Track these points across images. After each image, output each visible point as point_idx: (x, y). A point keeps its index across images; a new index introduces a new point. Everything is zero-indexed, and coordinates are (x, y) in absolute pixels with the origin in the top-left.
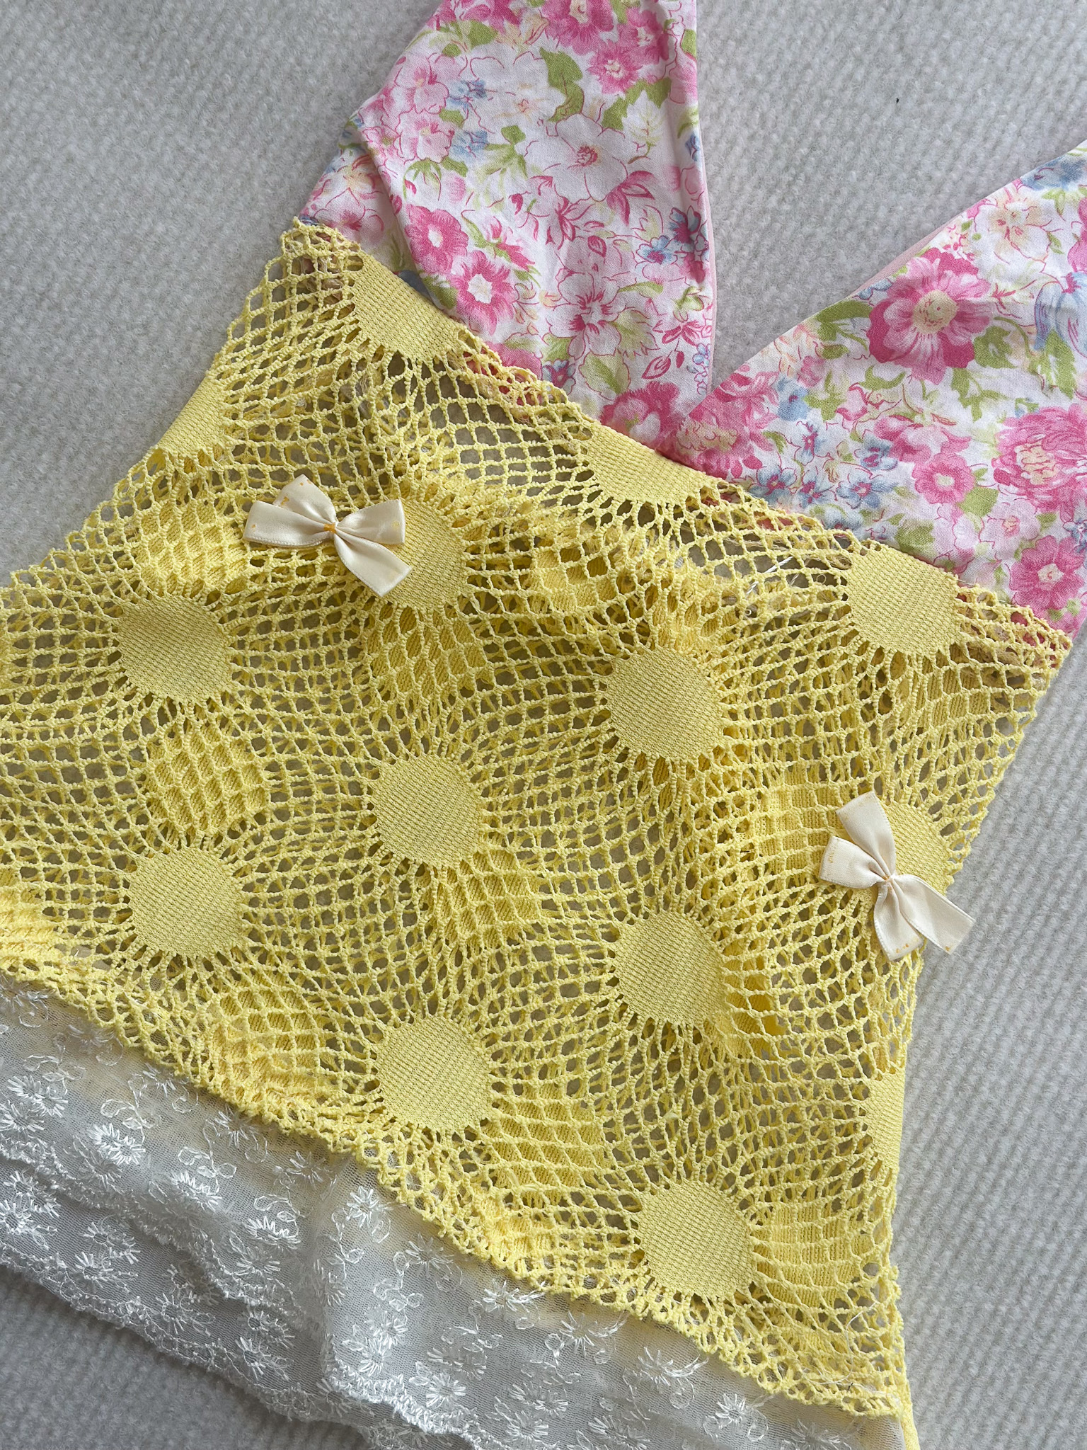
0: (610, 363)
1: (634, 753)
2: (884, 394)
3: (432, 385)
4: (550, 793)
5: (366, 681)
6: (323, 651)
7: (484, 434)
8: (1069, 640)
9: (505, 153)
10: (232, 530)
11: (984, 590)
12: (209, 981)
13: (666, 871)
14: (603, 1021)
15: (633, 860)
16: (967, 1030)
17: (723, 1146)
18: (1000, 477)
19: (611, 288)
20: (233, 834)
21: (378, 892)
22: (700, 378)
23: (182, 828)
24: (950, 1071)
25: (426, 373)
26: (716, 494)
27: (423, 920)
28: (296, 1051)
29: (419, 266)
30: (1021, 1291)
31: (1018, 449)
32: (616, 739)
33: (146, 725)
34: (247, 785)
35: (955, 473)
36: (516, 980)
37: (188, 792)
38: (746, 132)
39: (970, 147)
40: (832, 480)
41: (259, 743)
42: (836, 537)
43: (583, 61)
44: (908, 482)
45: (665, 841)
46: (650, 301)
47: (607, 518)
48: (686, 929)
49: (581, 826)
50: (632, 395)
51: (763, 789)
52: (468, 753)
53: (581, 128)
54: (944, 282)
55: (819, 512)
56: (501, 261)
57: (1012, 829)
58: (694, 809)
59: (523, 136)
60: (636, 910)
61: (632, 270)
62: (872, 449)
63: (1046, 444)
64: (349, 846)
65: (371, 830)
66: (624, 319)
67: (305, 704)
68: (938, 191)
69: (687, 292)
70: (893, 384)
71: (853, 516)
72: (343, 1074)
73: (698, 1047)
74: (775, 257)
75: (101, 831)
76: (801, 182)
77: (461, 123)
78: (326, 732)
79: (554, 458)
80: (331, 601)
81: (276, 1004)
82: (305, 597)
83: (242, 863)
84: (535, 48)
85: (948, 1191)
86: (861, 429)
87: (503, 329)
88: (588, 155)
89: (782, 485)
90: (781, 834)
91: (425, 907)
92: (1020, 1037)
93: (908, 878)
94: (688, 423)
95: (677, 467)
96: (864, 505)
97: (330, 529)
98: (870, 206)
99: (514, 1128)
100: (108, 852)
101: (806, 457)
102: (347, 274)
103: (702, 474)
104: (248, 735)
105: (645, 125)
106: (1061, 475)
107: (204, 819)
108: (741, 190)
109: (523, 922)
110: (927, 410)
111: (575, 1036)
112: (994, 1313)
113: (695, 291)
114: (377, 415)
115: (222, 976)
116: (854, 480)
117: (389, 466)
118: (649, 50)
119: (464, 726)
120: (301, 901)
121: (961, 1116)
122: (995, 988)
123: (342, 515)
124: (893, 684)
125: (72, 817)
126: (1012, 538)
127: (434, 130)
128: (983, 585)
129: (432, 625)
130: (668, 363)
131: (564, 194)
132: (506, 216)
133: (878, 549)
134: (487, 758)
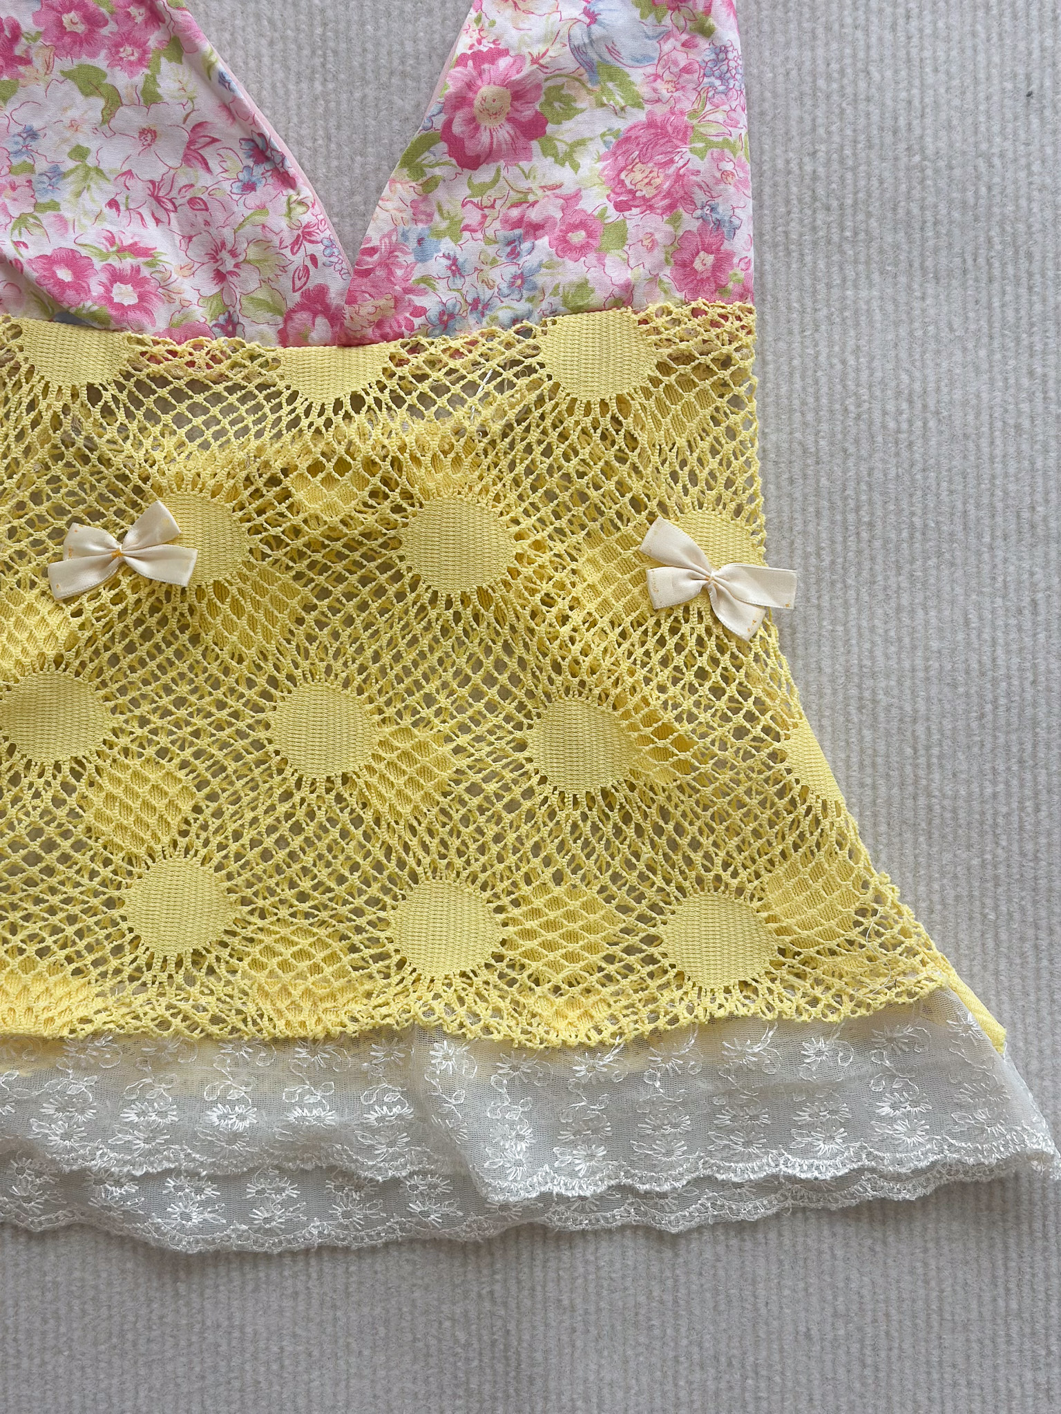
0: (261, 295)
1: (456, 596)
2: (493, 193)
3: (130, 393)
4: (409, 664)
5: (217, 657)
6: (170, 652)
7: (195, 409)
8: (749, 305)
9: (81, 173)
10: (44, 599)
11: (658, 305)
12: (231, 956)
13: (533, 674)
14: (552, 814)
15: (503, 678)
16: (842, 659)
17: (697, 857)
18: (620, 207)
19: (227, 233)
20: (184, 834)
21: (321, 815)
22: (338, 267)
23: (141, 852)
24: (846, 698)
25: (121, 388)
26: (404, 353)
27: (368, 816)
28: (328, 970)
29: (65, 305)
30: (995, 835)
31: (623, 176)
32: (435, 593)
33: (66, 787)
34: (173, 790)
35: (582, 225)
36: (465, 820)
37: (129, 821)
38: (264, 42)
40: (491, 287)
41: (163, 753)
42: (517, 332)
43: (101, 62)
44: (549, 255)
45: (519, 650)
46: (264, 226)
47: (328, 423)
48: (575, 707)
49: (449, 675)
50: (293, 311)
51: (574, 565)
52: (329, 669)
53: (130, 117)
54: (486, 77)
55: (494, 320)
56: (129, 262)
58: (527, 612)
59: (88, 151)
60: (528, 716)
61: (236, 209)
62: (509, 244)
63: (643, 158)
64: (278, 792)
65: (288, 771)
66: (253, 253)
67: (180, 702)
69: (289, 203)
70: (495, 181)
71: (522, 307)
72: (374, 967)
73: (636, 794)
74: (345, 133)
75: (81, 889)
76: (331, 59)
77: (32, 169)
78: (209, 715)
79: (261, 397)
80: (154, 610)
81: (293, 943)
82: (130, 620)
83: (203, 852)
84: (56, 73)
85: (895, 791)
86: (490, 233)
87: (162, 317)
88: (149, 135)
89: (452, 316)
90: (608, 592)
91: (364, 805)
92: (886, 640)
93: (727, 568)
94: (348, 311)
95: (361, 350)
96: (526, 294)
97: (118, 554)
98: (396, 47)
99: (528, 934)
100: (95, 902)
101: (459, 282)
102: (13, 343)
103: (383, 344)
104: (150, 751)
105: (177, 85)
106: (667, 177)
107: (154, 836)
108: (287, 92)
109: (446, 775)
110: (534, 186)
111: (536, 839)
112: (983, 865)
113: (294, 197)
114: (101, 442)
115: (238, 947)
116: (508, 277)
117: (135, 478)
118: (146, 22)
119: (312, 649)
120: (266, 855)
121: (874, 727)
122: (847, 614)
123: (121, 538)
124: (628, 423)
125: (53, 891)
126: (656, 251)
127: (14, 188)
128: (654, 302)
129: (241, 585)
130: (306, 269)
131: (148, 177)
132: (111, 223)
133: (554, 323)
134: (345, 664)
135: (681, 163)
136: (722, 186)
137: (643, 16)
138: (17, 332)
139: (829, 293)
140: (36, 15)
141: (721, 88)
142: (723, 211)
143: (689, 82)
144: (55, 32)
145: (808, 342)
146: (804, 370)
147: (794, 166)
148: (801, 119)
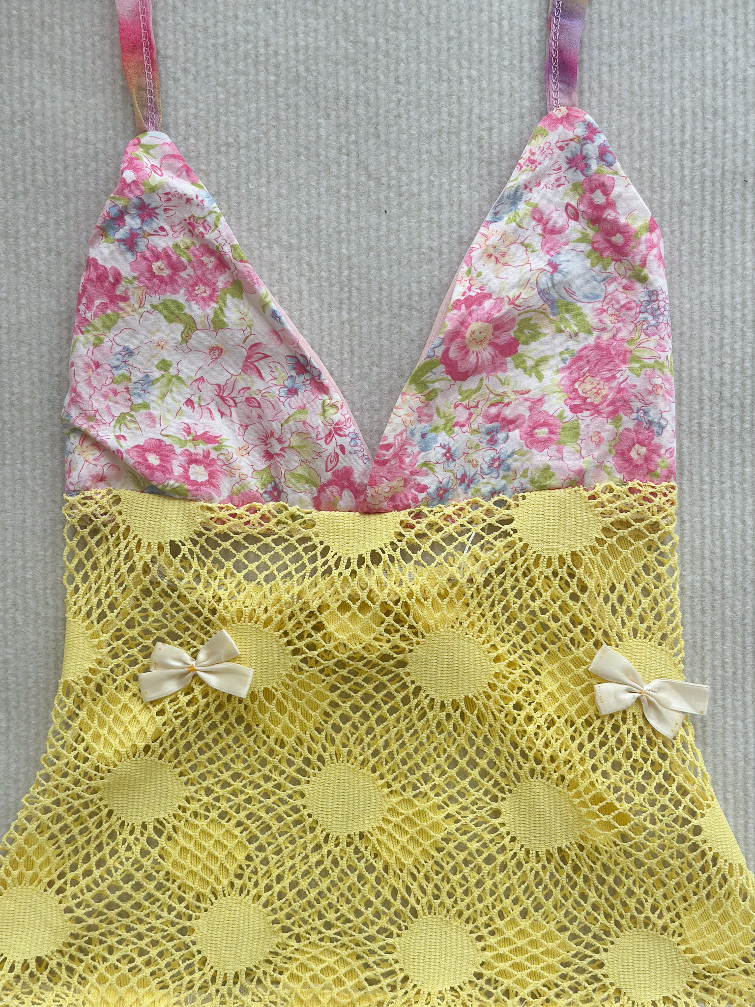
1: (448, 703)
2: (477, 396)
3: (202, 547)
4: (411, 751)
5: (265, 743)
6: (229, 739)
7: (250, 557)
8: (672, 483)
9: (165, 380)
10: (135, 699)
11: (603, 485)
12: (274, 970)
13: (507, 761)
14: (519, 865)
15: (483, 763)
16: (741, 748)
18: (575, 409)
19: (276, 426)
20: (239, 876)
21: (343, 864)
22: (361, 454)
23: (207, 891)
24: (745, 777)
25: (195, 542)
26: (410, 519)
27: (379, 866)
28: (349, 984)
29: (154, 483)
31: (576, 386)
33: (152, 842)
34: (231, 844)
35: (546, 424)
36: (454, 871)
37: (198, 868)
38: (304, 280)
39: (445, 216)
40: (475, 466)
41: (223, 815)
42: (495, 503)
43: (181, 297)
44: (520, 445)
45: (496, 743)
46: (304, 423)
47: (354, 573)
48: (537, 785)
49: (441, 760)
50: (326, 485)
51: (537, 678)
52: (350, 753)
53: (203, 338)
54: (474, 315)
55: (477, 491)
57: (703, 611)
58: (503, 716)
59: (171, 363)
60: (502, 790)
61: (282, 408)
62: (488, 433)
63: (592, 373)
64: (310, 846)
65: (318, 829)
66: (295, 441)
67: (236, 776)
68: (441, 254)
69: (323, 406)
70: (479, 387)
71: (499, 483)
72: (385, 982)
73: (584, 854)
74: (366, 348)
75: (161, 920)
76: (355, 294)
77: (129, 379)
78: (258, 786)
79: (300, 549)
80: (219, 708)
81: (321, 961)
82: (201, 717)
83: (254, 892)
84: (147, 307)
86: (474, 426)
88: (216, 351)
89: (446, 490)
90: (563, 699)
91: (376, 856)
93: (655, 683)
94: (369, 490)
95: (378, 516)
96: (502, 473)
97: (192, 669)
98: (405, 287)
99: (501, 957)
100: (172, 930)
101: (452, 465)
102: (114, 509)
103: (395, 513)
104: (214, 814)
105: (240, 316)
106: (611, 389)
107: (217, 878)
108: (321, 317)
109: (439, 836)
110: (508, 390)
111: (507, 885)
113: (328, 402)
114: (181, 585)
115: (280, 964)
116: (488, 460)
117: (206, 612)
118: (216, 268)
119: (338, 737)
120: (301, 894)
122: (745, 712)
123: (194, 655)
124: (579, 572)
125: (140, 921)
126: (602, 446)
127: (115, 394)
128: (600, 482)
129: (285, 691)
130: (337, 455)
131: (214, 382)
132: (188, 417)
133: (524, 498)
134: (363, 749)
135: (622, 379)
136: (653, 396)
137: (592, 265)
138: (117, 500)
139: (732, 471)
140: (132, 264)
141: (653, 322)
142: (653, 414)
143: (628, 316)
144: (147, 276)
145: (716, 507)
146: (713, 527)
147: (706, 374)
148: (712, 340)
